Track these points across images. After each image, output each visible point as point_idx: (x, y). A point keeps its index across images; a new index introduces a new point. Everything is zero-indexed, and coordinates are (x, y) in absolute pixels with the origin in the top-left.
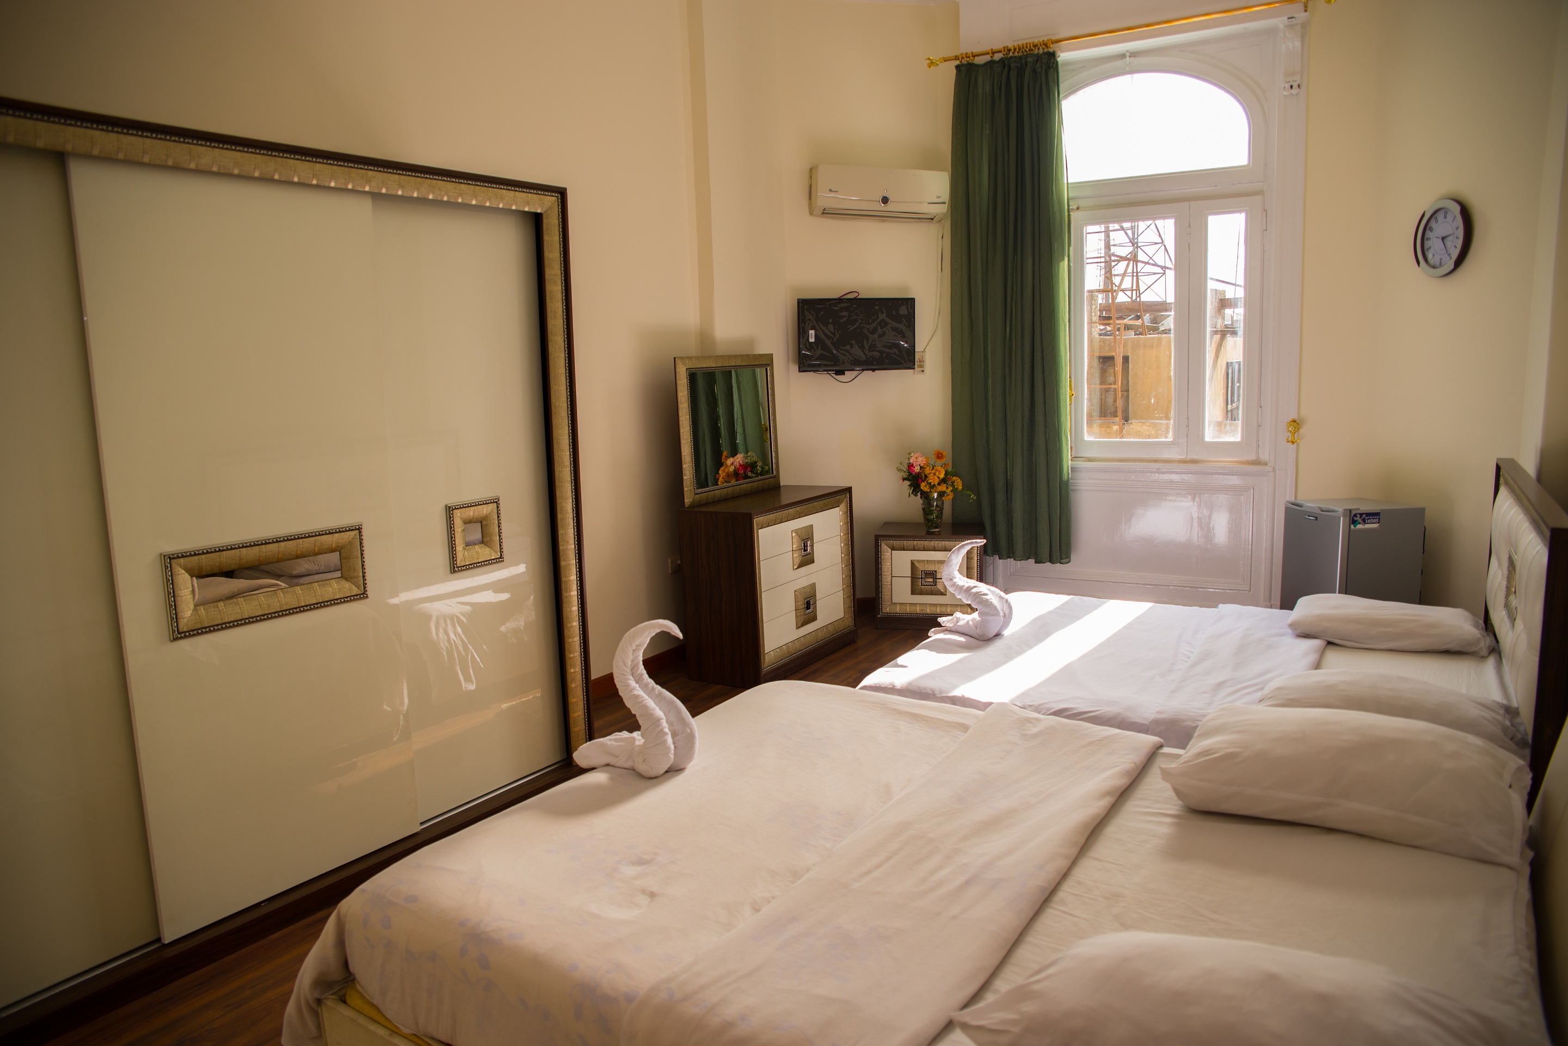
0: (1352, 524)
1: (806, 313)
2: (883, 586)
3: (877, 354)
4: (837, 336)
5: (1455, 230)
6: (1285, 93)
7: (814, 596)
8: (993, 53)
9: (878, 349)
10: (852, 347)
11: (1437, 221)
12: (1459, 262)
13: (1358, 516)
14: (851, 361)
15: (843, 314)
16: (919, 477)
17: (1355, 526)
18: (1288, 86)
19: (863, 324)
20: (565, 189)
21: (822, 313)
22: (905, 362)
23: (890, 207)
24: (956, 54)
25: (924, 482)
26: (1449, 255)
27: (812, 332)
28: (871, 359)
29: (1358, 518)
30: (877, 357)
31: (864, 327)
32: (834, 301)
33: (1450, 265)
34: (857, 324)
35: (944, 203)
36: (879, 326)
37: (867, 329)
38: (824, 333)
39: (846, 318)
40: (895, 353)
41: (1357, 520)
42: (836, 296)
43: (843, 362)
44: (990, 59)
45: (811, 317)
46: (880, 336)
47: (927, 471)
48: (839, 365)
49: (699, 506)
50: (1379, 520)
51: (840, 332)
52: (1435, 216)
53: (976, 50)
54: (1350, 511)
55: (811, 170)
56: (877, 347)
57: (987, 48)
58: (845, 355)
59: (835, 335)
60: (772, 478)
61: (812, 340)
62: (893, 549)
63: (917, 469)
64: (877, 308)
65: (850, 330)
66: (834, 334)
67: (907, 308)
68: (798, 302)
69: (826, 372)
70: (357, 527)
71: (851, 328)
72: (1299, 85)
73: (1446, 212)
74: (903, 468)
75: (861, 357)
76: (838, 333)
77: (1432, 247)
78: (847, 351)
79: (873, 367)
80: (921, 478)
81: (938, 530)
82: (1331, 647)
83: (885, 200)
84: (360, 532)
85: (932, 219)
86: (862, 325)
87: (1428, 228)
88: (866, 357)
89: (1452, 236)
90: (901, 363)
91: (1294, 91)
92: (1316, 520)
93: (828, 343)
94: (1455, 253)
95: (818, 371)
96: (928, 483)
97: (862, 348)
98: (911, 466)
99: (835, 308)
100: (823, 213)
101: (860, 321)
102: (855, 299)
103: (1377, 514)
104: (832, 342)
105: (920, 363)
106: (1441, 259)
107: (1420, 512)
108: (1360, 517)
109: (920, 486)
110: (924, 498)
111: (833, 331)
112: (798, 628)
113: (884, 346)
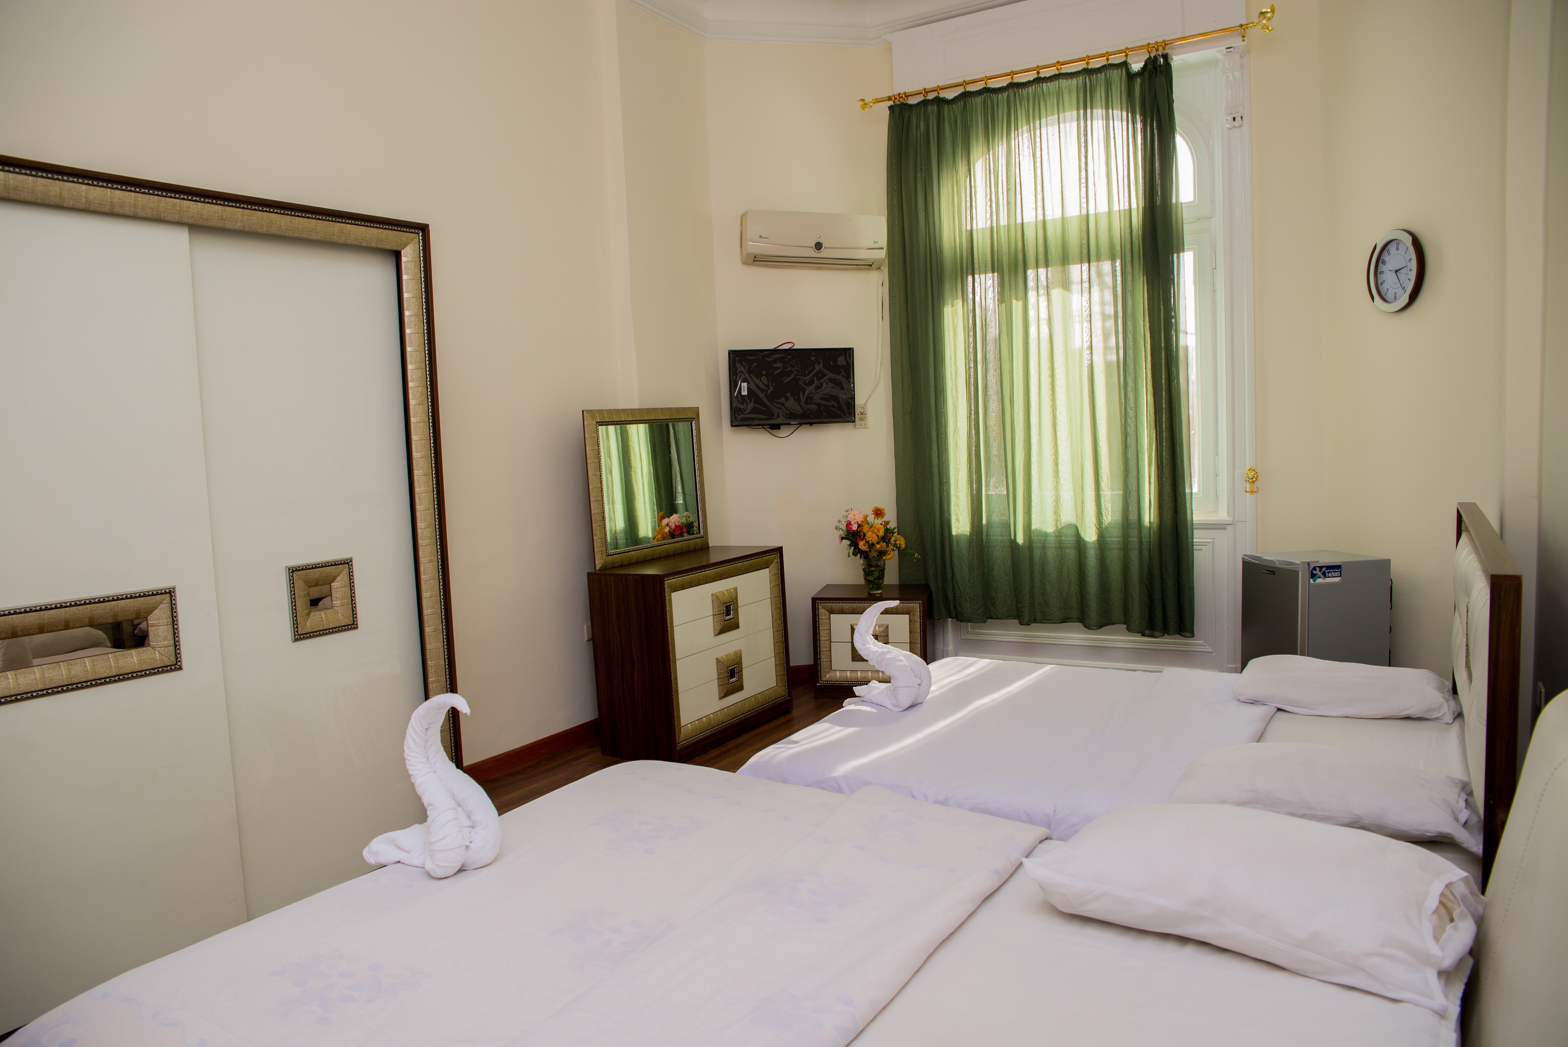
0: (1311, 578)
1: (738, 365)
2: (821, 652)
3: (814, 407)
4: (771, 389)
5: (1408, 262)
6: (1228, 126)
7: (739, 663)
8: (927, 92)
9: (815, 401)
10: (787, 399)
11: (1389, 254)
12: (1414, 296)
13: (1318, 569)
14: (787, 414)
15: (776, 365)
16: (857, 535)
17: (1314, 581)
18: (1230, 118)
19: (799, 375)
20: (427, 226)
21: (755, 364)
22: (845, 415)
23: (824, 253)
24: (890, 95)
25: (862, 541)
26: (1403, 288)
27: (745, 385)
28: (808, 412)
29: (1317, 572)
30: (815, 410)
31: (799, 379)
32: (767, 352)
33: (1405, 299)
34: (793, 376)
35: (882, 248)
36: (815, 378)
37: (803, 380)
38: (757, 386)
39: (780, 370)
40: (833, 406)
41: (1317, 574)
42: (771, 347)
43: (778, 416)
44: (923, 98)
45: (743, 370)
46: (818, 388)
47: (865, 529)
48: (774, 419)
49: (613, 568)
50: (1340, 573)
51: (774, 384)
52: (1387, 248)
53: (909, 90)
54: (1309, 564)
55: (742, 216)
56: (814, 400)
57: (919, 87)
58: (780, 408)
59: (769, 388)
60: (698, 538)
61: (745, 393)
62: (832, 612)
63: (855, 527)
64: (813, 358)
65: (784, 382)
66: (768, 386)
67: (846, 359)
68: (729, 353)
69: (761, 427)
70: (168, 591)
71: (787, 380)
72: (1242, 117)
73: (1398, 244)
74: (841, 526)
75: (797, 411)
76: (772, 386)
77: (1386, 281)
78: (783, 404)
79: (811, 421)
80: (860, 537)
81: (879, 592)
82: (1280, 713)
83: (819, 246)
84: (171, 597)
85: (871, 265)
86: (798, 377)
87: (1381, 261)
88: (803, 410)
89: (1405, 268)
90: (840, 417)
91: (1236, 124)
92: (1274, 574)
93: (762, 395)
94: (1410, 287)
95: (752, 425)
96: (866, 542)
97: (798, 400)
98: (849, 524)
99: (769, 359)
100: (754, 261)
101: (795, 372)
102: (790, 349)
103: (1339, 567)
104: (765, 395)
105: (862, 416)
106: (1396, 293)
107: (1385, 565)
108: (1320, 571)
109: (858, 544)
110: (864, 558)
111: (767, 384)
112: (721, 698)
113: (821, 399)
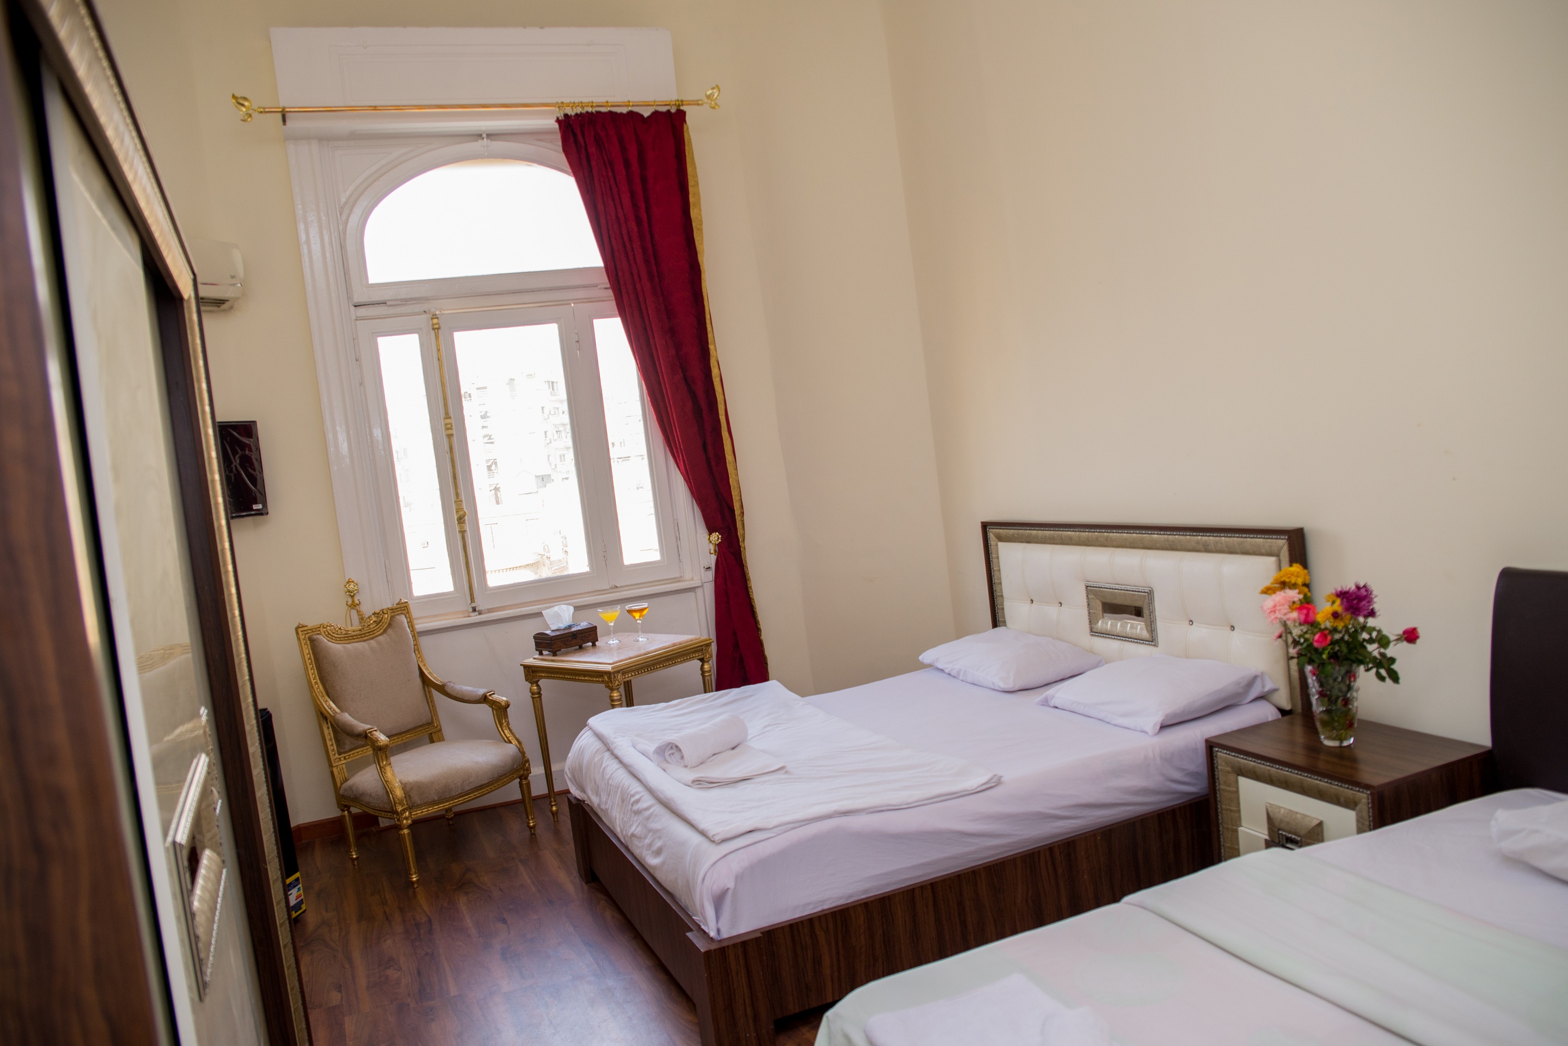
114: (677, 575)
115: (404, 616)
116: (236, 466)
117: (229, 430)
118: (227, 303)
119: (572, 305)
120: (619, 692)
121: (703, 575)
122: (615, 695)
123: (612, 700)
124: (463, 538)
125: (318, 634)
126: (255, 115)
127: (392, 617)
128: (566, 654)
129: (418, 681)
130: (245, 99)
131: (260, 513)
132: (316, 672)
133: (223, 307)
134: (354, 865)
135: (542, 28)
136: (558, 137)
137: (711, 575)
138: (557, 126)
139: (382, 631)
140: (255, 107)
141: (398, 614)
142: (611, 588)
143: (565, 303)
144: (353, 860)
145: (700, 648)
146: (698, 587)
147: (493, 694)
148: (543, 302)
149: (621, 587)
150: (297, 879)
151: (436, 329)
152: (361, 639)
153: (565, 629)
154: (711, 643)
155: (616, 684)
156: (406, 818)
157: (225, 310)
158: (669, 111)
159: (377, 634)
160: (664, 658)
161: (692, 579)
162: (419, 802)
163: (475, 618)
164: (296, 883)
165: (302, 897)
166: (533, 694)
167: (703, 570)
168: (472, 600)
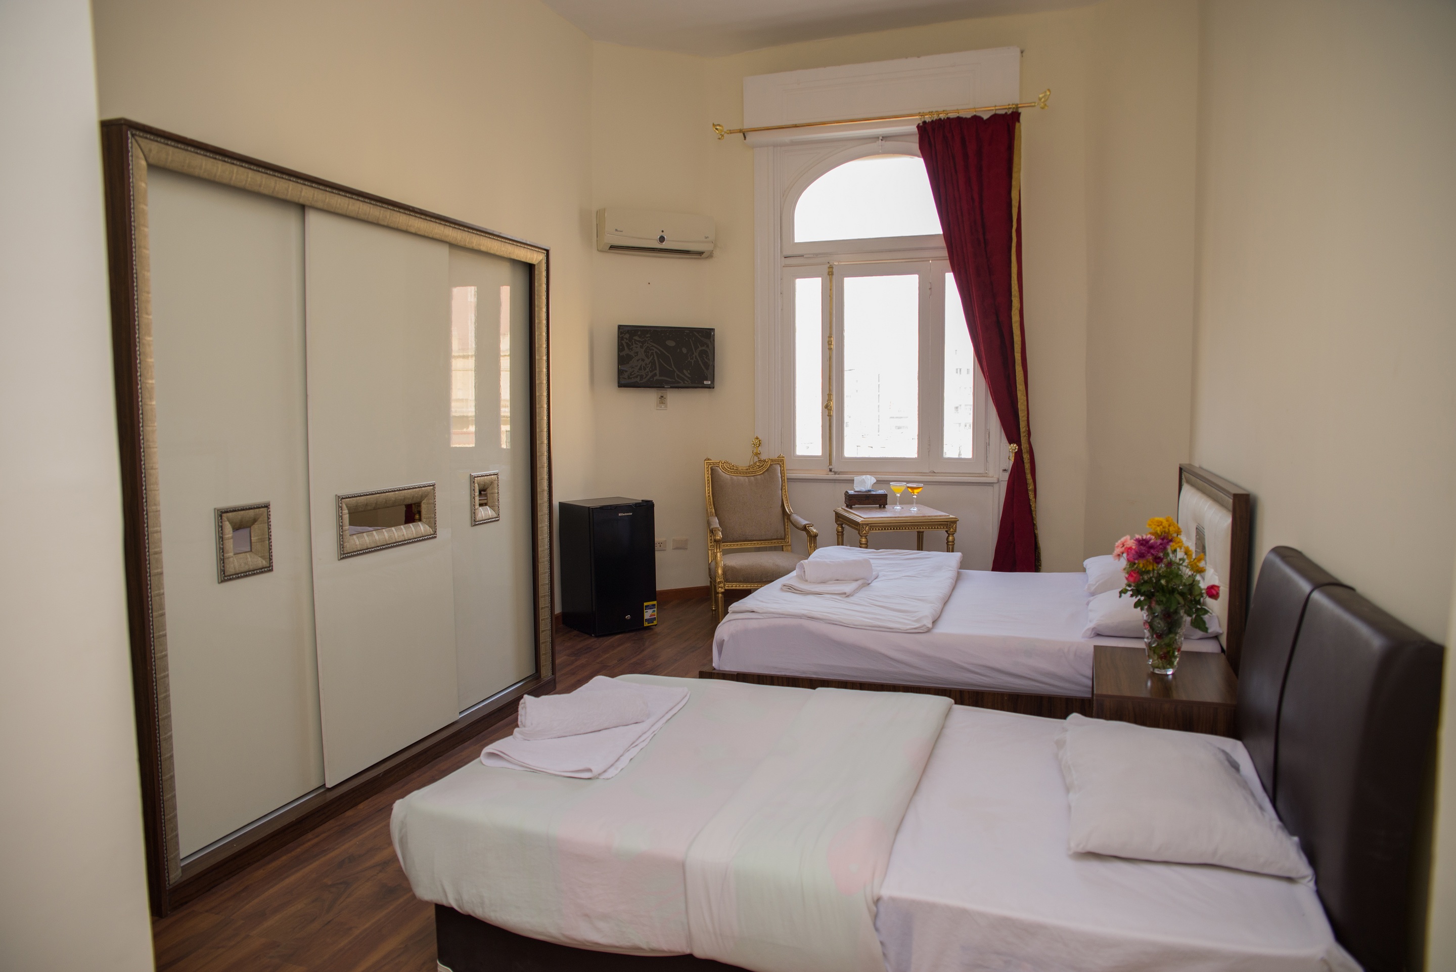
114: (982, 471)
115: (779, 466)
116: (696, 356)
117: (695, 333)
118: (704, 254)
119: (930, 262)
120: (866, 539)
121: (1001, 475)
122: (863, 540)
123: (861, 544)
124: (830, 420)
125: (717, 466)
126: (726, 135)
127: (771, 465)
128: (858, 509)
129: (779, 509)
130: (719, 125)
131: (711, 387)
132: (711, 489)
133: (703, 256)
134: (713, 614)
135: (918, 57)
136: (916, 139)
137: (1006, 476)
138: (916, 130)
139: (761, 472)
140: (725, 130)
141: (775, 464)
142: (930, 472)
143: (926, 260)
144: (712, 610)
145: (946, 523)
146: (995, 483)
147: (811, 526)
148: (910, 259)
149: (938, 473)
150: (654, 605)
151: (831, 274)
152: (745, 475)
153: (866, 492)
154: (956, 521)
155: (864, 533)
156: (721, 588)
157: (703, 258)
158: (1006, 113)
159: (758, 474)
160: (910, 524)
161: (992, 477)
162: (730, 579)
163: (831, 476)
164: (652, 607)
165: (656, 616)
166: (838, 532)
167: (1001, 471)
168: (830, 463)
